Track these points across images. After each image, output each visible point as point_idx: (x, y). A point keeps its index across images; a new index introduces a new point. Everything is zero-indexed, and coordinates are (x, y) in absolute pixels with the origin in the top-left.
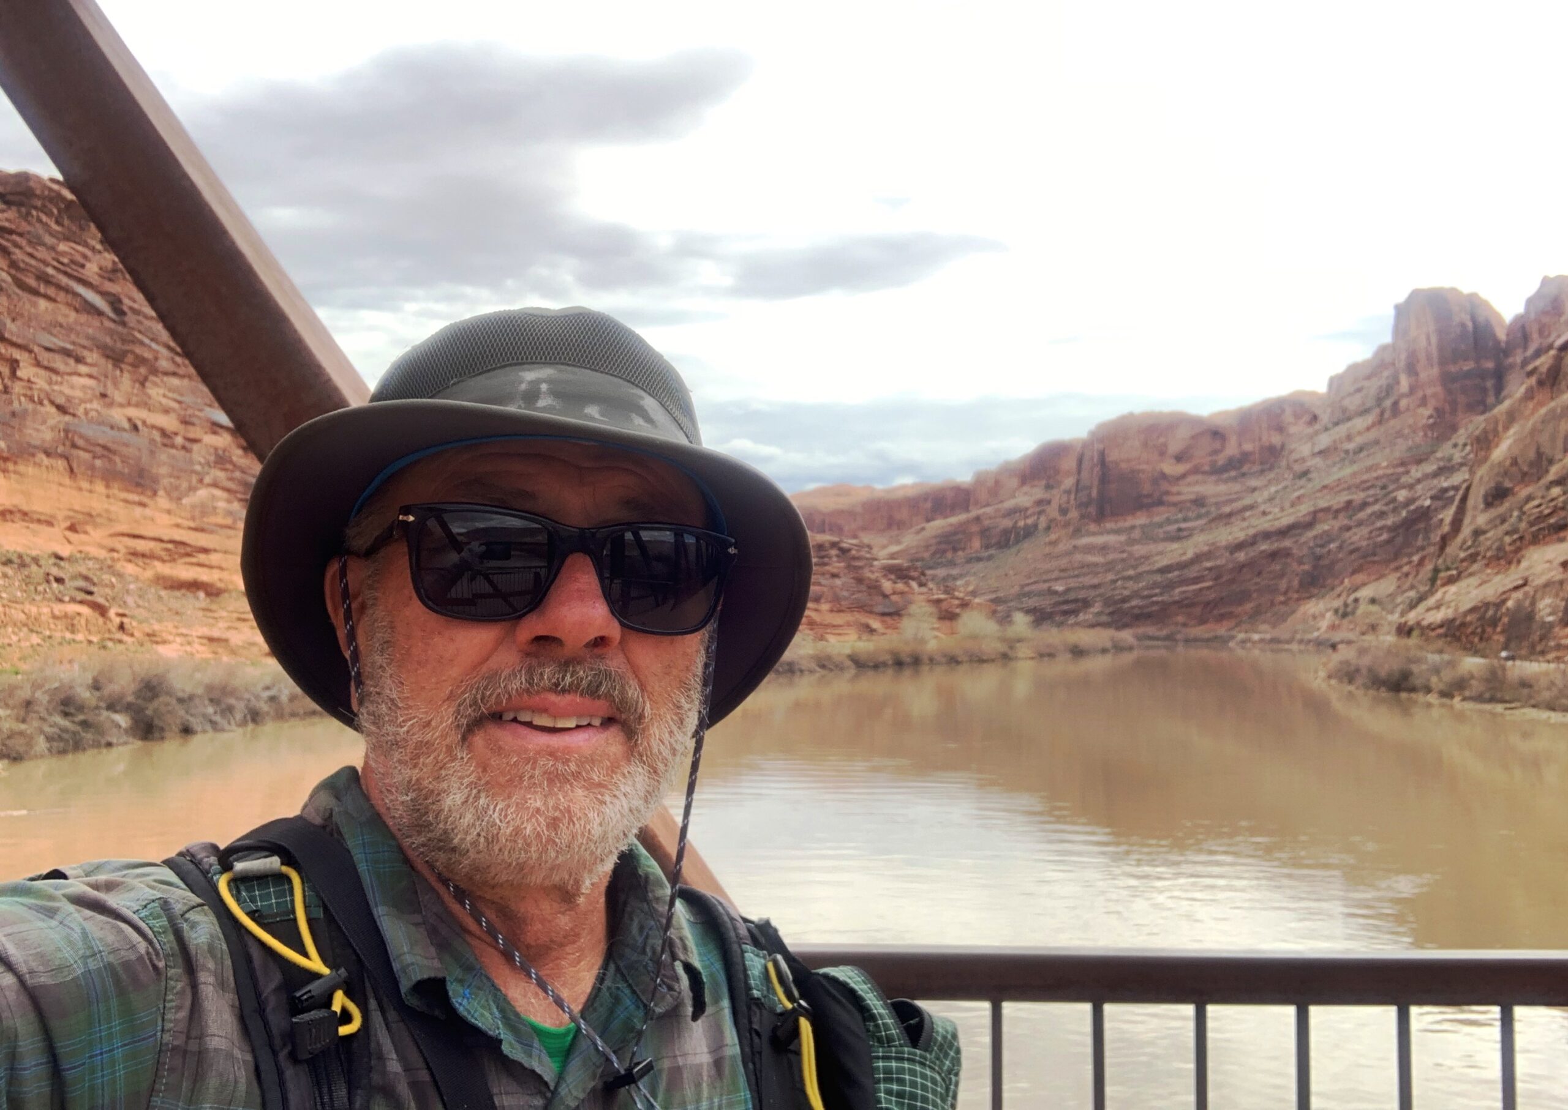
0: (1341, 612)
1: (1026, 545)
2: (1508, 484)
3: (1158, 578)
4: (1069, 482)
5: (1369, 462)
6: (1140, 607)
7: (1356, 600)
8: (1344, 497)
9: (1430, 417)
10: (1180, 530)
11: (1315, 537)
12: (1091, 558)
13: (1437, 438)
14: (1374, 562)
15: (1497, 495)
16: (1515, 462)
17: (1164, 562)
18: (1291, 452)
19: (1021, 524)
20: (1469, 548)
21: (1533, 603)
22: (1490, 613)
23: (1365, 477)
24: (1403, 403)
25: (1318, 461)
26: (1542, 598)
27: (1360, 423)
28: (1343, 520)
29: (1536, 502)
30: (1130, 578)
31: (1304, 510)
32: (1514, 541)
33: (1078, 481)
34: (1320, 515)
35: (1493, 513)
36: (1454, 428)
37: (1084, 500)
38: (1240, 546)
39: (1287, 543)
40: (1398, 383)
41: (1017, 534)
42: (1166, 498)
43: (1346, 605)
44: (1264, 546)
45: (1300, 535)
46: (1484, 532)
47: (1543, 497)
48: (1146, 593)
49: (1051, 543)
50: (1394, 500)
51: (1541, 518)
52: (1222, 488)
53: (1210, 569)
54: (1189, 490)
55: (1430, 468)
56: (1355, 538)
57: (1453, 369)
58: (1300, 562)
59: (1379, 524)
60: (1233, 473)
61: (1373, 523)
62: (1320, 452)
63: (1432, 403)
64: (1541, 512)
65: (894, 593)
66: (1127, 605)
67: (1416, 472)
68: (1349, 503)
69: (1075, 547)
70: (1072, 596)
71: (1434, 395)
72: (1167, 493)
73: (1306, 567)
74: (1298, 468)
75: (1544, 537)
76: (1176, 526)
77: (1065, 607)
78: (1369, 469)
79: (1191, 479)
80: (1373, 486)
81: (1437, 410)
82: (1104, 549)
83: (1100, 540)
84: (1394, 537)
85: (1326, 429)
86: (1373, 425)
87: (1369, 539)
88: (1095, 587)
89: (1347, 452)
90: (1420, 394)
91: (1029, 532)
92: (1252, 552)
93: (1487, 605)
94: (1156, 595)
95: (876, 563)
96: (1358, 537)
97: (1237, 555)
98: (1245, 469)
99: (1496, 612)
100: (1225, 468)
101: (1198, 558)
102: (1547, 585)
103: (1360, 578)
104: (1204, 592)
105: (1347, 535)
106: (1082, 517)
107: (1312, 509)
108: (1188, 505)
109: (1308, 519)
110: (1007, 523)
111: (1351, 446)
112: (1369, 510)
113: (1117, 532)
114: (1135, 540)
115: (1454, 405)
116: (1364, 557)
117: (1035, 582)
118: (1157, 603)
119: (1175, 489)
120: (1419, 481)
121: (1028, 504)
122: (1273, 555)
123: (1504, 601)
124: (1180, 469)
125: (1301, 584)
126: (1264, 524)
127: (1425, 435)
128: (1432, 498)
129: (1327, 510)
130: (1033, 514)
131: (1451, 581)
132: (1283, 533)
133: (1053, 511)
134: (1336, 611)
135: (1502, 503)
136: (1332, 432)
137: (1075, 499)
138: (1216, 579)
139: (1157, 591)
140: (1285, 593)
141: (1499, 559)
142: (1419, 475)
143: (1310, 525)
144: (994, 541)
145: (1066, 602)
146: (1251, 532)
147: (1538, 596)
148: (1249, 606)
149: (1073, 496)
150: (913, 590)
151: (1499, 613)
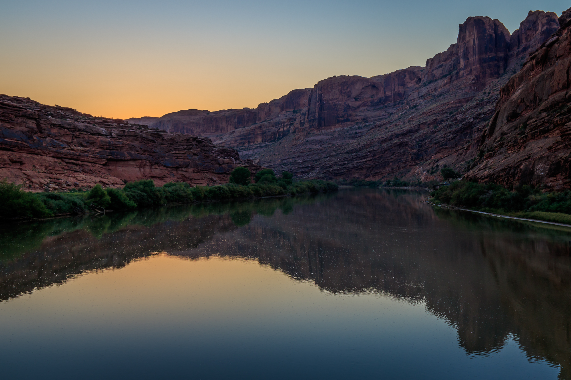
0: (430, 172)
1: (284, 140)
2: (519, 111)
3: (347, 156)
4: (304, 110)
5: (445, 101)
6: (338, 170)
7: (437, 166)
8: (433, 118)
9: (473, 80)
10: (356, 133)
11: (419, 137)
12: (314, 147)
13: (476, 89)
14: (446, 148)
15: (513, 116)
16: (523, 100)
17: (348, 148)
18: (409, 96)
19: (281, 130)
20: (499, 141)
21: (533, 167)
22: (512, 171)
23: (443, 108)
24: (461, 73)
25: (421, 101)
26: (538, 165)
27: (441, 83)
28: (432, 128)
29: (533, 120)
30: (333, 156)
31: (413, 124)
32: (523, 138)
33: (309, 109)
34: (421, 126)
35: (511, 124)
36: (484, 85)
37: (312, 118)
38: (385, 141)
39: (406, 139)
40: (459, 63)
41: (280, 135)
42: (350, 118)
43: (433, 168)
44: (396, 141)
45: (412, 135)
46: (506, 134)
47: (537, 117)
48: (341, 163)
49: (296, 139)
50: (456, 119)
51: (537, 127)
52: (376, 113)
53: (370, 152)
54: (360, 114)
55: (473, 104)
56: (438, 137)
57: (485, 56)
58: (412, 149)
59: (449, 130)
60: (382, 106)
61: (446, 130)
62: (422, 96)
63: (475, 73)
64: (537, 124)
65: (224, 164)
66: (331, 169)
67: (466, 106)
68: (435, 120)
69: (307, 141)
70: (306, 165)
71: (476, 69)
72: (351, 115)
73: (415, 151)
74: (412, 104)
75: (537, 136)
76: (354, 132)
77: (302, 170)
78: (444, 104)
79: (362, 109)
80: (446, 112)
81: (476, 76)
82: (320, 142)
83: (319, 138)
84: (455, 137)
85: (425, 85)
86: (447, 83)
87: (444, 137)
88: (316, 160)
89: (434, 96)
90: (469, 69)
91: (285, 134)
92: (390, 143)
93: (510, 167)
94: (345, 164)
95: (214, 149)
96: (439, 136)
97: (383, 145)
98: (387, 104)
99: (515, 171)
100: (377, 104)
101: (365, 146)
102: (541, 158)
103: (439, 155)
104: (368, 162)
105: (434, 135)
106: (311, 127)
107: (418, 123)
108: (360, 121)
109: (416, 128)
110: (275, 129)
111: (436, 93)
112: (444, 124)
113: (327, 134)
114: (336, 138)
115: (484, 73)
116: (442, 145)
117: (289, 158)
118: (346, 167)
119: (354, 114)
120: (468, 110)
121: (285, 120)
122: (400, 145)
123: (519, 166)
124: (358, 103)
125: (412, 158)
126: (396, 130)
127: (471, 88)
128: (473, 118)
129: (425, 123)
130: (287, 125)
131: (490, 157)
132: (404, 134)
133: (297, 124)
134: (428, 171)
135: (515, 120)
136: (428, 87)
137: (308, 118)
138: (374, 155)
139: (346, 162)
140: (405, 163)
141: (514, 146)
142: (468, 107)
143: (417, 131)
144: (268, 138)
145: (303, 168)
146: (390, 134)
147: (536, 163)
148: (388, 169)
149: (306, 117)
150: (233, 162)
151: (516, 171)
